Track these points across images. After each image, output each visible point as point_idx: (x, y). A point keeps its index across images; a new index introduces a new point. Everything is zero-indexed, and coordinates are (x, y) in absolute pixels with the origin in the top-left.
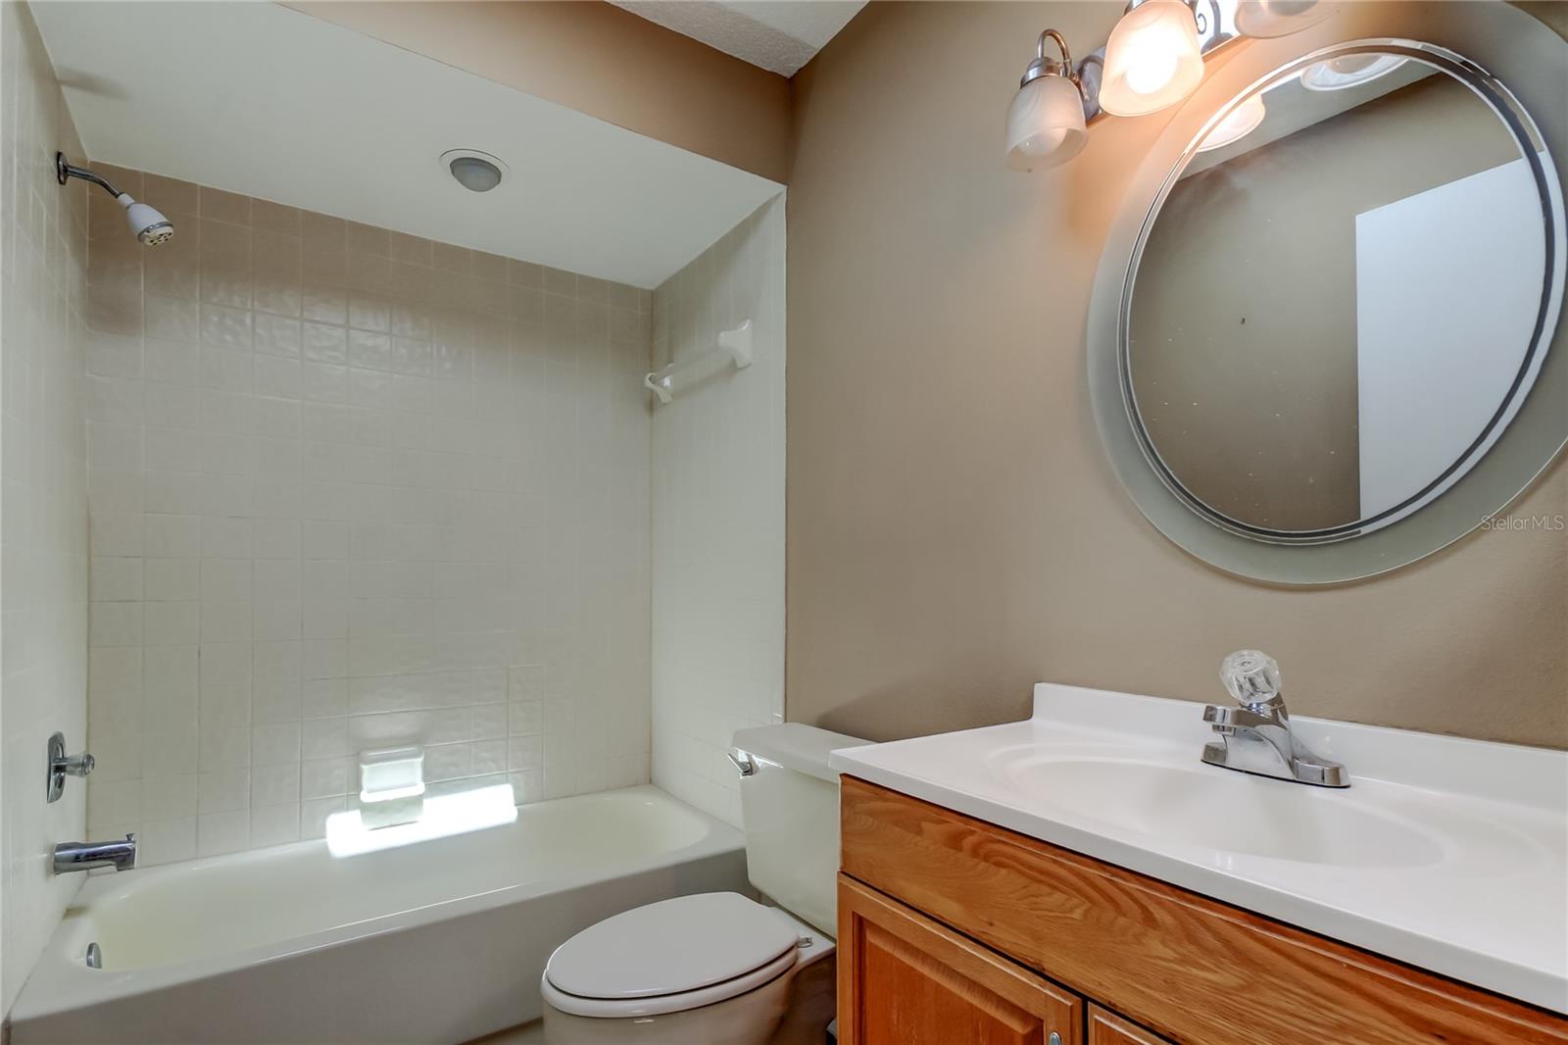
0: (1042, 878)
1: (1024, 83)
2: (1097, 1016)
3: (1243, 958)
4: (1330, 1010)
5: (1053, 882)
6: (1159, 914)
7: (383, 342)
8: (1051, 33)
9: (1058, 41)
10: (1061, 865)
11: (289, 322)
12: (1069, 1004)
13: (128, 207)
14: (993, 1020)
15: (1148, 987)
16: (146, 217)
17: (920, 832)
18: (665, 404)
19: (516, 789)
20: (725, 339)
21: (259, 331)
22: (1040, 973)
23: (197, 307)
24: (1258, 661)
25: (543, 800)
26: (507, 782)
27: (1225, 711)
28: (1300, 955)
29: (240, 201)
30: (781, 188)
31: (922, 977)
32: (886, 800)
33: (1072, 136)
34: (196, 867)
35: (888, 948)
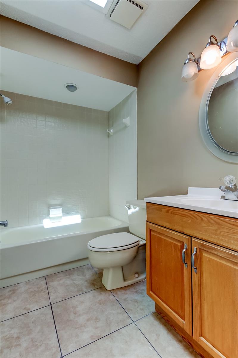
0: (183, 215)
1: (185, 64)
2: (193, 239)
3: (218, 224)
4: (232, 230)
5: (185, 216)
6: (204, 218)
7: (53, 124)
8: (191, 53)
9: (193, 54)
10: (187, 212)
11: (34, 120)
12: (188, 238)
13: (4, 98)
14: (175, 244)
15: (202, 232)
16: (7, 99)
17: (161, 211)
18: (111, 136)
19: (81, 215)
20: (124, 121)
21: (28, 122)
22: (183, 233)
23: (16, 118)
24: (231, 177)
25: (86, 218)
26: (79, 214)
27: (223, 187)
28: (227, 221)
29: (24, 96)
30: (136, 88)
31: (162, 238)
32: (155, 206)
33: (195, 74)
34: (19, 228)
35: (155, 234)
